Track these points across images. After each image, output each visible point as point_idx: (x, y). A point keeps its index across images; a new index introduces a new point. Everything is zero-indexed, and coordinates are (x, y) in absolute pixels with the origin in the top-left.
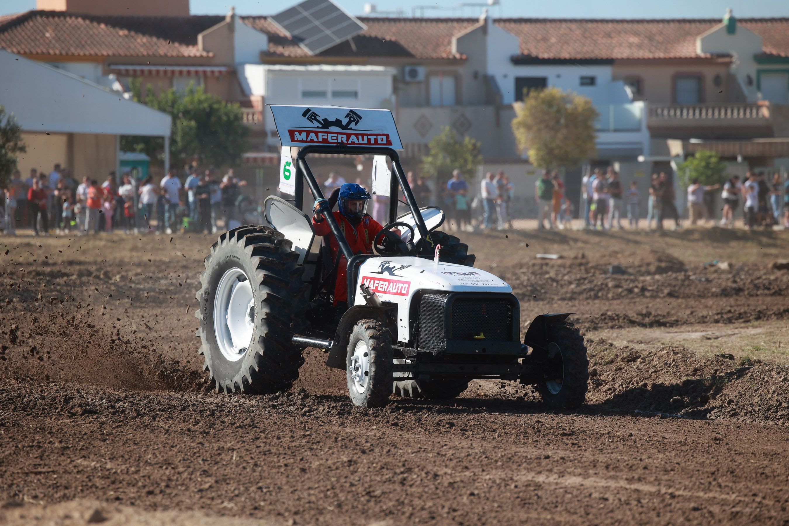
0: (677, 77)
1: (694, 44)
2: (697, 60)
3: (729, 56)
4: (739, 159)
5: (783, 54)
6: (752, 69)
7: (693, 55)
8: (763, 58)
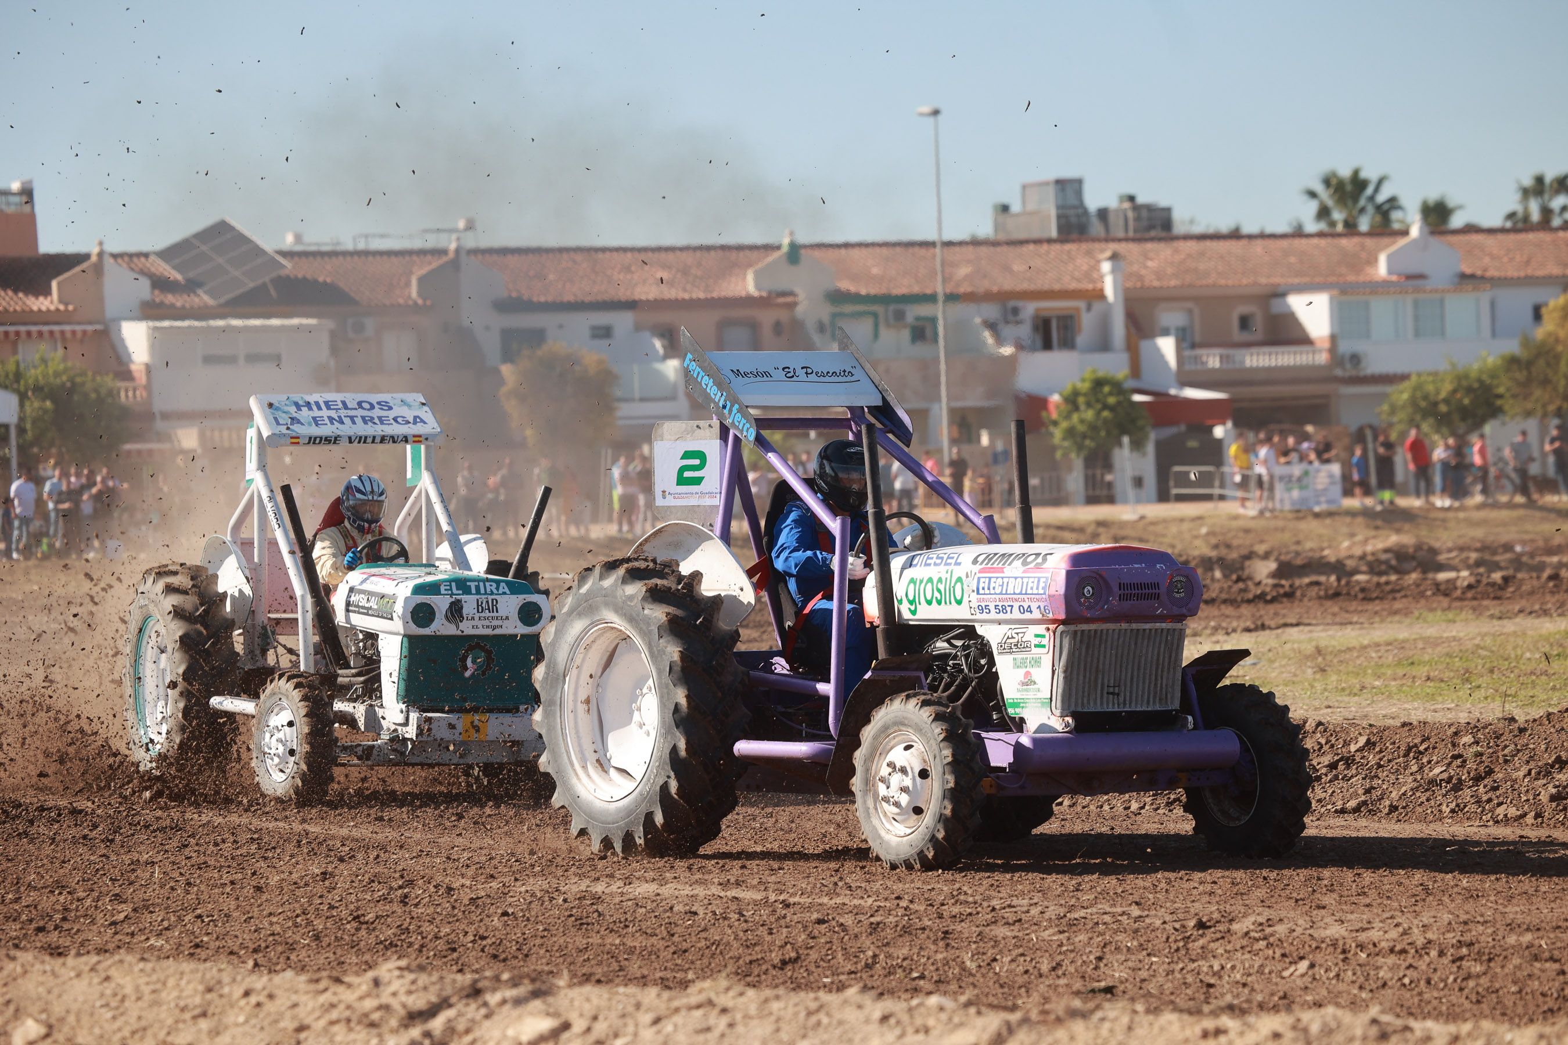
0: (723, 325)
1: (745, 279)
2: (749, 301)
3: (791, 294)
5: (862, 292)
6: (824, 312)
7: (743, 294)
8: (837, 297)
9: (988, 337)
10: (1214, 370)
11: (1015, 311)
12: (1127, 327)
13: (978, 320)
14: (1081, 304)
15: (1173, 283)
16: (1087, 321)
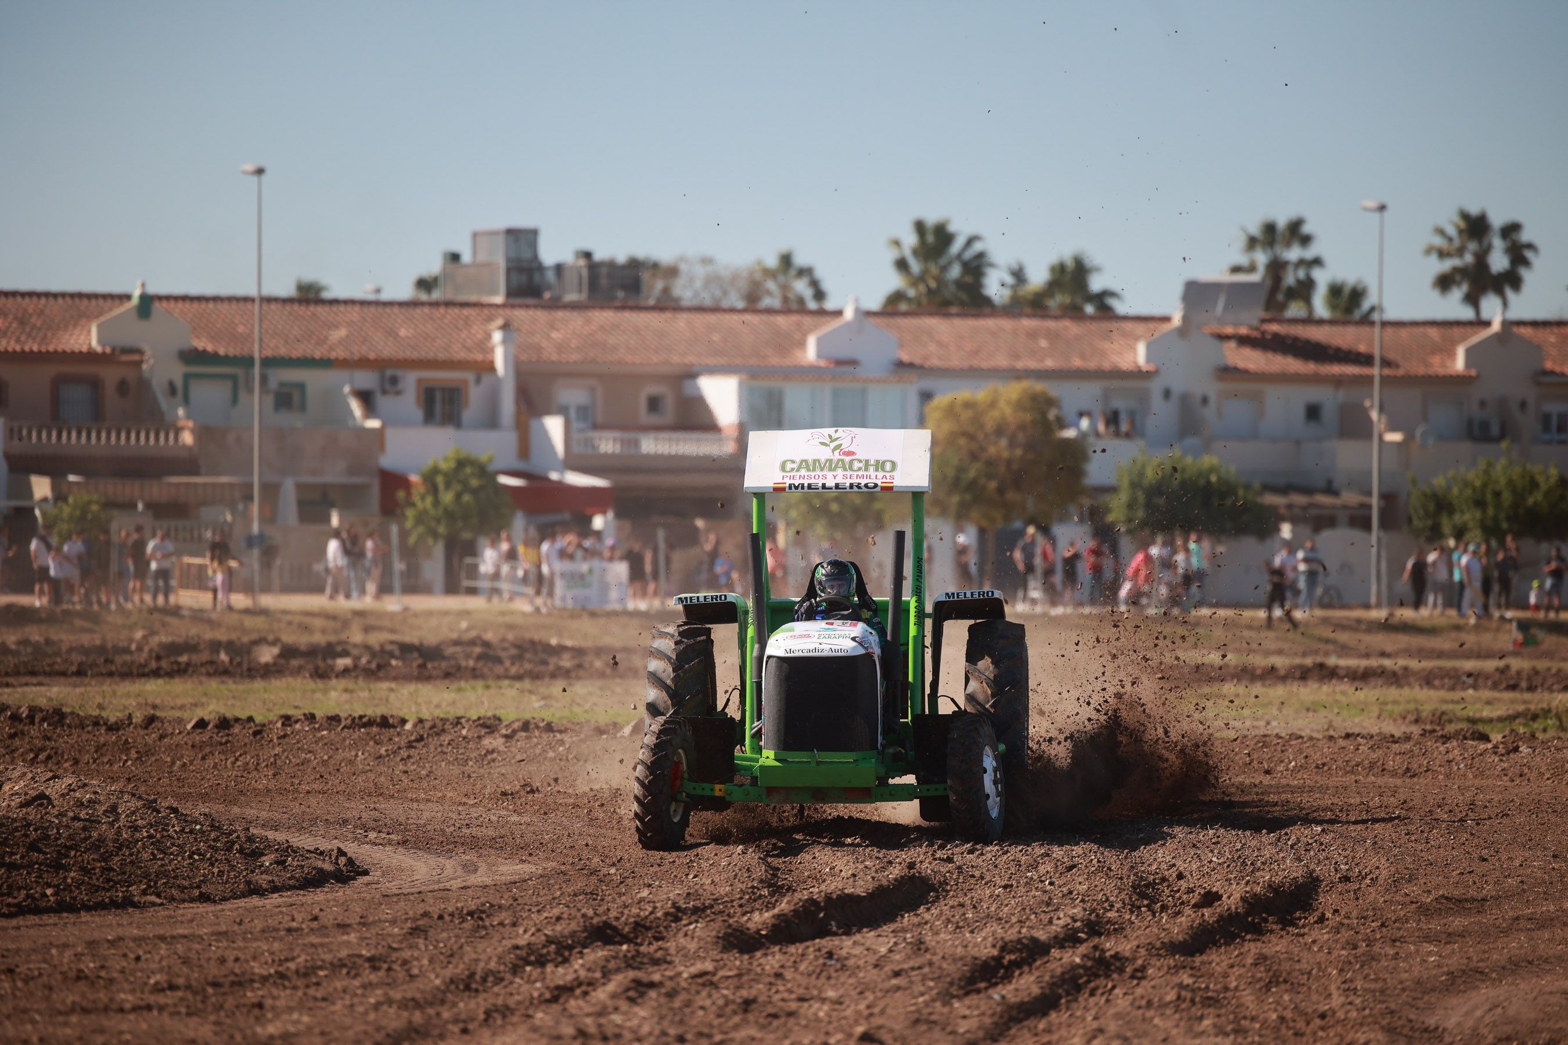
0: (59, 382)
1: (89, 332)
2: (91, 356)
3: (139, 351)
4: (140, 506)
5: (222, 352)
6: (177, 372)
7: (85, 349)
8: (192, 357)
9: (356, 407)
10: (606, 455)
11: (394, 381)
12: (517, 402)
13: (347, 389)
14: (470, 376)
15: (575, 357)
16: (475, 395)
